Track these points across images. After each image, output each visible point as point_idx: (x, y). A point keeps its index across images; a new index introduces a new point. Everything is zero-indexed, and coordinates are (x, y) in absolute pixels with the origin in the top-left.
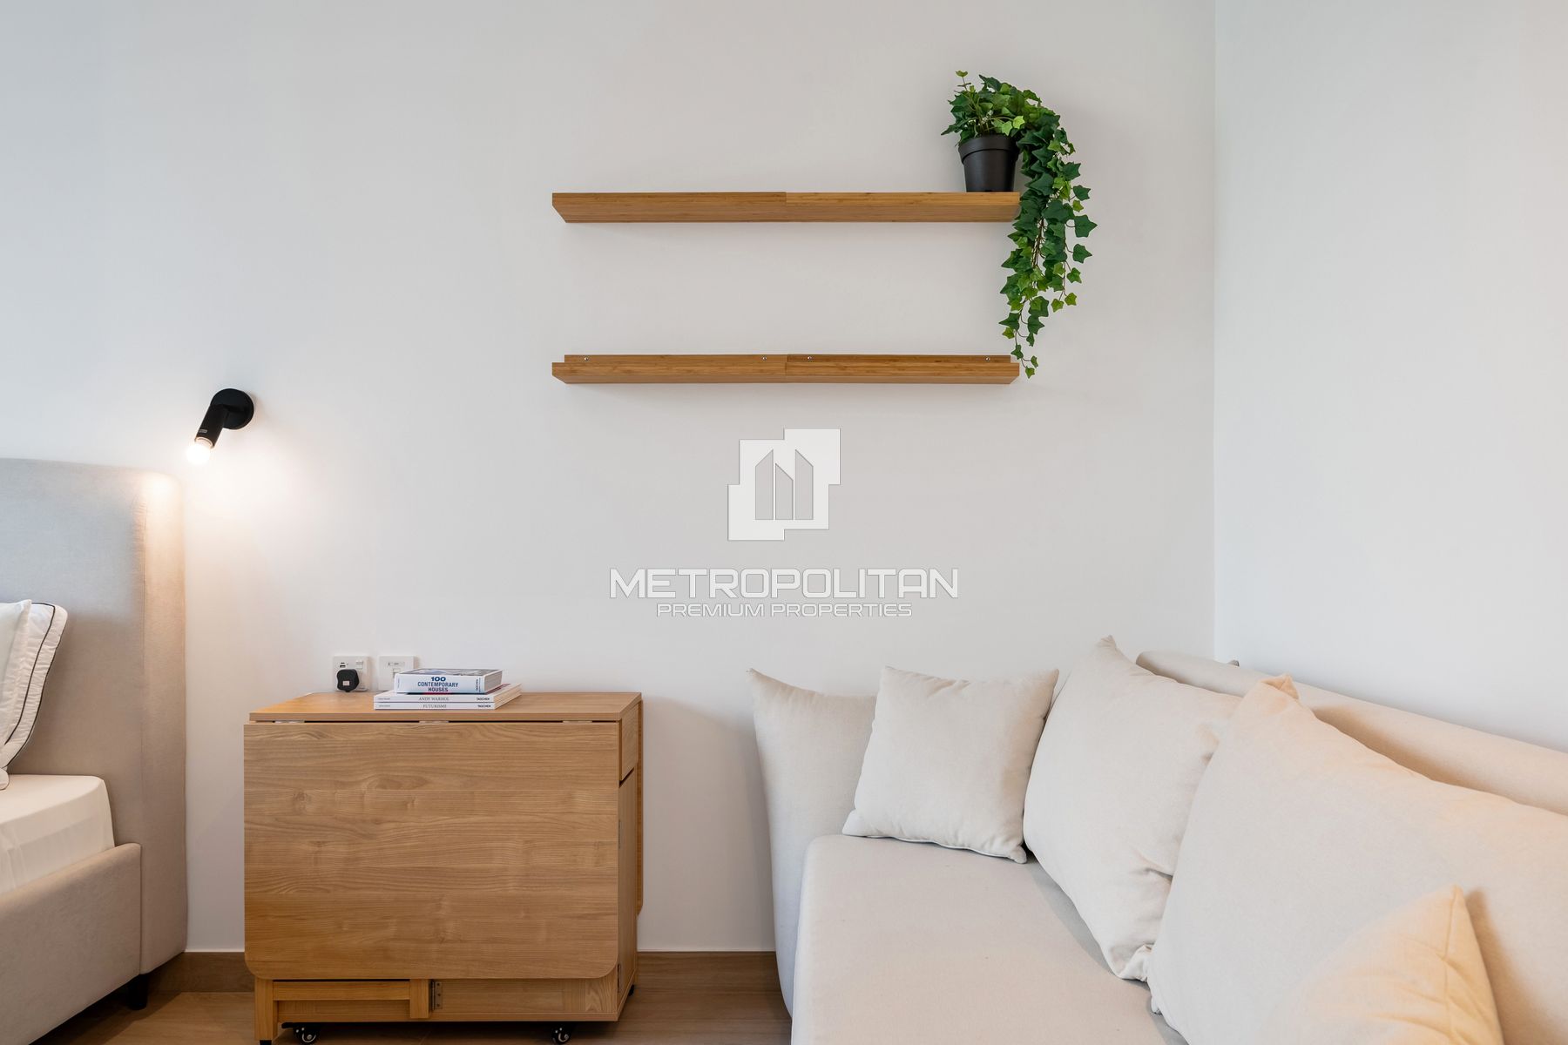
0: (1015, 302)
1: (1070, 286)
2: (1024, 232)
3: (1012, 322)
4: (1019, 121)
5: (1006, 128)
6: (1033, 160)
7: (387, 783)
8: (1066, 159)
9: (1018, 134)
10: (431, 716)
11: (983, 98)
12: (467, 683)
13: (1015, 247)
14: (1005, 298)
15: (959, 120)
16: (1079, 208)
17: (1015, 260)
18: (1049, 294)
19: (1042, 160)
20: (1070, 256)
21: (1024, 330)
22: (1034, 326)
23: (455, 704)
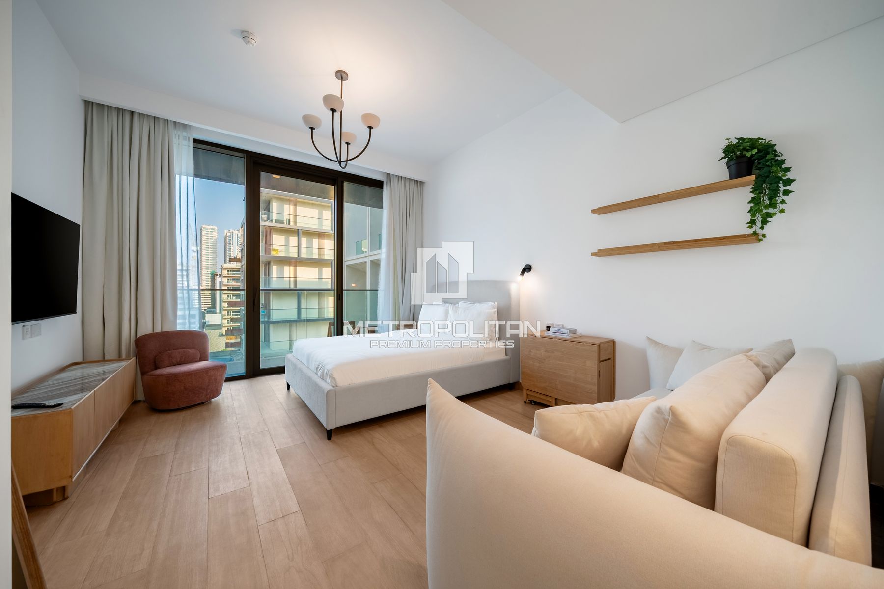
0: (753, 215)
1: (783, 206)
2: (757, 189)
3: (753, 222)
4: (755, 151)
5: (749, 154)
6: (759, 163)
7: (546, 351)
8: (780, 158)
9: (752, 155)
10: (556, 338)
11: (736, 146)
12: (565, 331)
13: (753, 196)
14: (749, 214)
15: (726, 155)
16: (785, 176)
17: (753, 200)
18: (771, 210)
19: (764, 163)
20: (781, 194)
21: (759, 224)
22: (764, 222)
23: (561, 336)
